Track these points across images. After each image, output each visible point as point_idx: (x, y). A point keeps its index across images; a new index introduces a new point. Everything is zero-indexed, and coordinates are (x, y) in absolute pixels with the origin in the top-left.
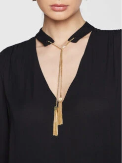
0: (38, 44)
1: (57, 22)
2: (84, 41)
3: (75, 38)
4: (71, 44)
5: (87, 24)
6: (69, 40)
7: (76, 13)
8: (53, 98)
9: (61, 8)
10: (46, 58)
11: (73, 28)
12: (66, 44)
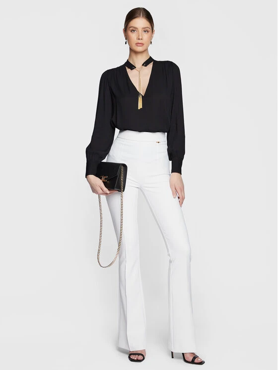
0: (128, 70)
1: (136, 53)
2: (151, 66)
3: (146, 64)
4: (144, 67)
5: (151, 58)
6: (143, 65)
7: (146, 50)
8: (138, 94)
9: (141, 45)
10: (132, 75)
11: (144, 59)
12: (142, 68)
